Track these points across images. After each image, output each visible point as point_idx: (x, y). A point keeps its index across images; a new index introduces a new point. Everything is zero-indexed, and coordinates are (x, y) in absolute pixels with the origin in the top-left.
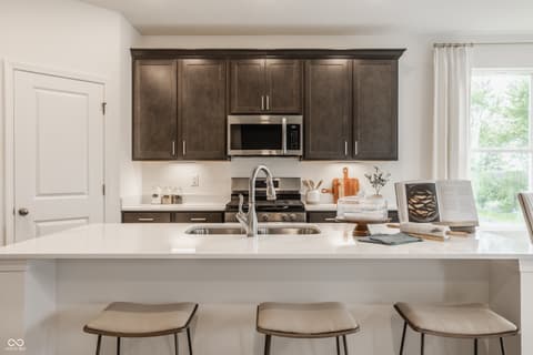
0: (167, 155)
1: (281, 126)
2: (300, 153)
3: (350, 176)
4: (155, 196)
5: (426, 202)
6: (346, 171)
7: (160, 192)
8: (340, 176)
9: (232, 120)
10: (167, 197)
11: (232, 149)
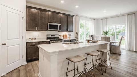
1: (58, 25)
2: (61, 30)
3: (66, 34)
4: (30, 39)
6: (65, 33)
7: (31, 38)
8: (64, 34)
9: (49, 23)
10: (32, 39)
11: (49, 29)
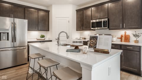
0: (81, 29)
1: (102, 21)
2: (107, 28)
5: (93, 42)
6: (125, 33)
9: (92, 21)
11: (92, 28)
